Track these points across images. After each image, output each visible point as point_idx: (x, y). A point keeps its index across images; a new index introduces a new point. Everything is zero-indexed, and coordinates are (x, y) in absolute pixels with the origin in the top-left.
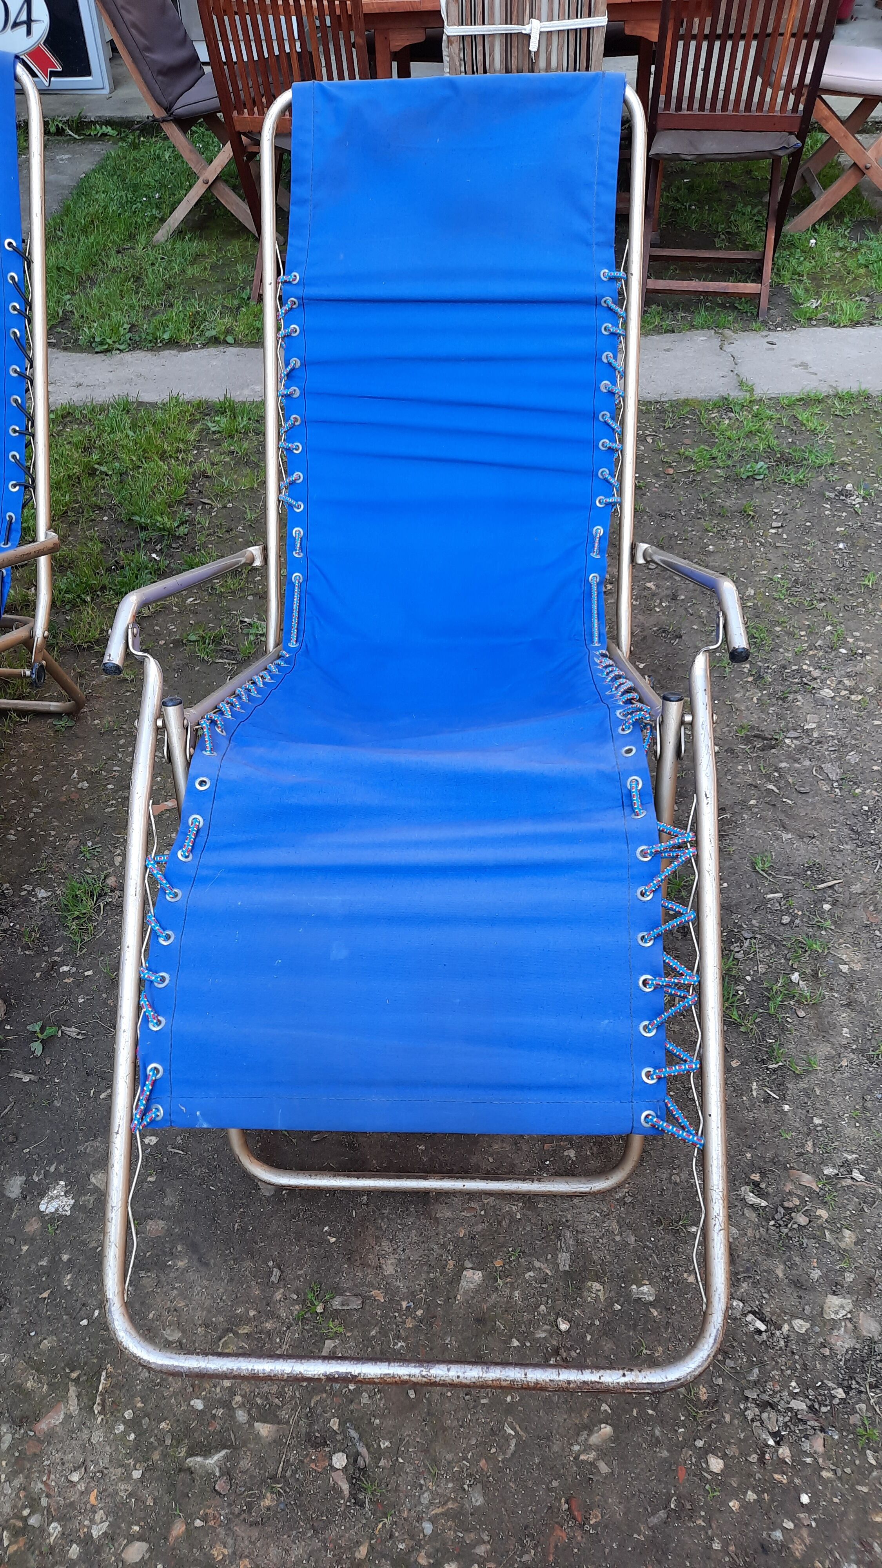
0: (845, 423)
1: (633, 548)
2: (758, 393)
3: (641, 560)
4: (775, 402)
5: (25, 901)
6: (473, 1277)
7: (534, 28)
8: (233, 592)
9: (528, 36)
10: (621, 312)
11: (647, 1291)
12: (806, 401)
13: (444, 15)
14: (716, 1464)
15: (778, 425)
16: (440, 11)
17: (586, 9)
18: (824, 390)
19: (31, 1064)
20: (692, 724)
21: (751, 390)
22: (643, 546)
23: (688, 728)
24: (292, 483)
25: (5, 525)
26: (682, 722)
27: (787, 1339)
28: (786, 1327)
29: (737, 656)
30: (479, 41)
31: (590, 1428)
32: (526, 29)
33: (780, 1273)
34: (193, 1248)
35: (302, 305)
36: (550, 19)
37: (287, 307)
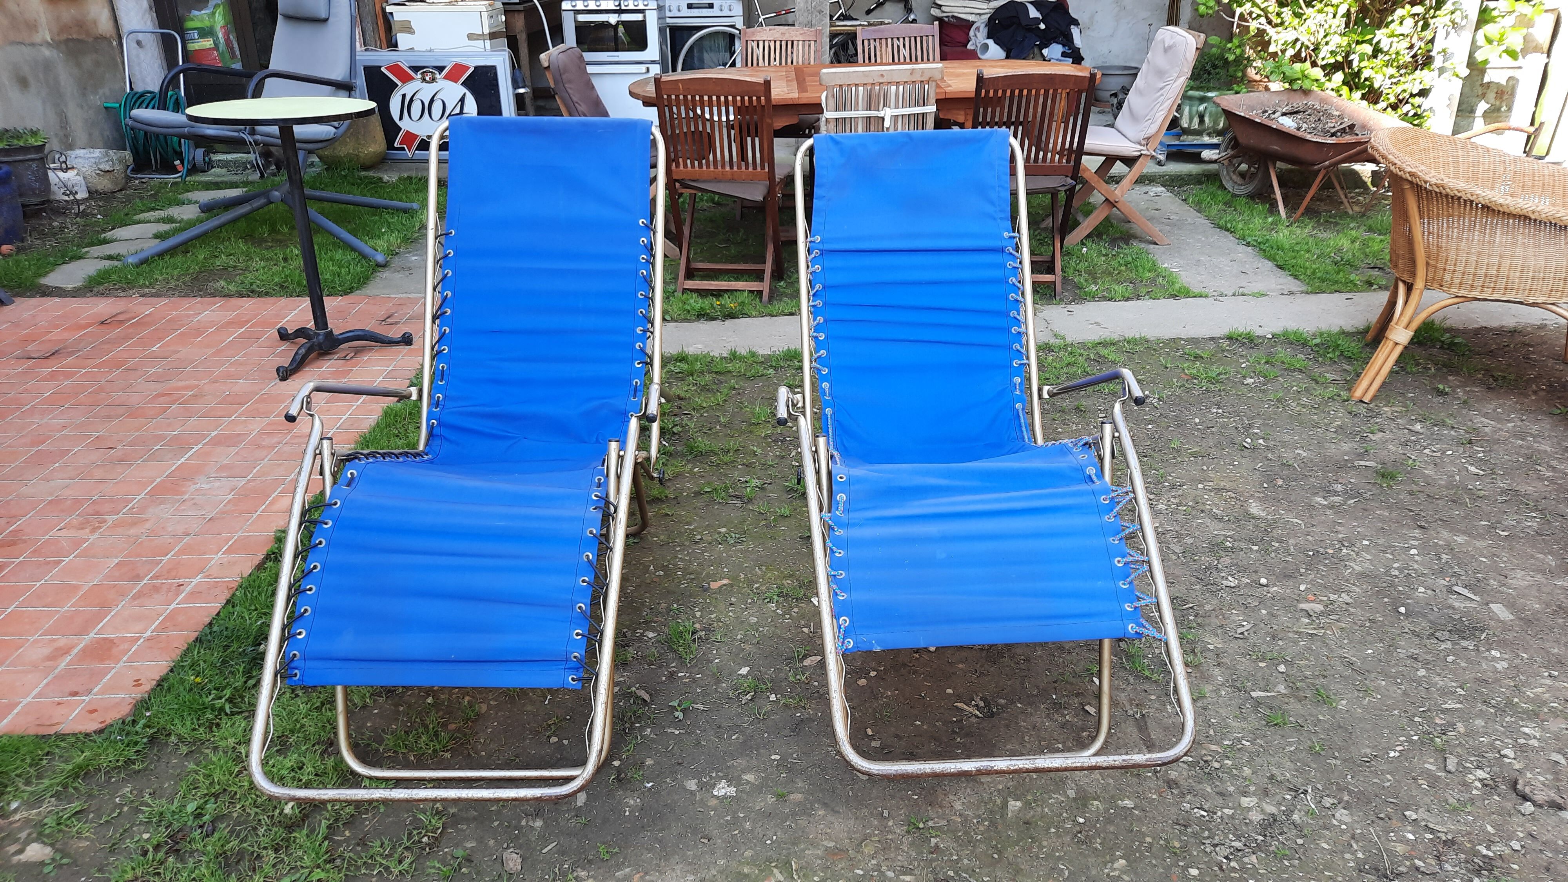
0: (1136, 356)
1: (1040, 390)
2: (1069, 340)
3: (1046, 396)
4: (1083, 345)
5: (641, 639)
6: (1015, 805)
7: (888, 113)
8: (726, 464)
9: (883, 119)
10: (1018, 255)
11: (1128, 803)
12: (1104, 344)
13: (824, 106)
14: (1194, 872)
15: (1088, 359)
16: (820, 104)
17: (921, 102)
18: (1116, 337)
19: (677, 723)
20: (1119, 437)
21: (1064, 338)
22: (1046, 388)
23: (1117, 440)
24: (819, 357)
25: (633, 388)
26: (1114, 437)
27: (1221, 818)
28: (1219, 814)
29: (1139, 402)
30: (848, 121)
31: (1112, 862)
32: (881, 114)
33: (1209, 789)
34: (825, 805)
35: (822, 254)
36: (897, 107)
37: (813, 256)
